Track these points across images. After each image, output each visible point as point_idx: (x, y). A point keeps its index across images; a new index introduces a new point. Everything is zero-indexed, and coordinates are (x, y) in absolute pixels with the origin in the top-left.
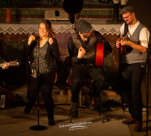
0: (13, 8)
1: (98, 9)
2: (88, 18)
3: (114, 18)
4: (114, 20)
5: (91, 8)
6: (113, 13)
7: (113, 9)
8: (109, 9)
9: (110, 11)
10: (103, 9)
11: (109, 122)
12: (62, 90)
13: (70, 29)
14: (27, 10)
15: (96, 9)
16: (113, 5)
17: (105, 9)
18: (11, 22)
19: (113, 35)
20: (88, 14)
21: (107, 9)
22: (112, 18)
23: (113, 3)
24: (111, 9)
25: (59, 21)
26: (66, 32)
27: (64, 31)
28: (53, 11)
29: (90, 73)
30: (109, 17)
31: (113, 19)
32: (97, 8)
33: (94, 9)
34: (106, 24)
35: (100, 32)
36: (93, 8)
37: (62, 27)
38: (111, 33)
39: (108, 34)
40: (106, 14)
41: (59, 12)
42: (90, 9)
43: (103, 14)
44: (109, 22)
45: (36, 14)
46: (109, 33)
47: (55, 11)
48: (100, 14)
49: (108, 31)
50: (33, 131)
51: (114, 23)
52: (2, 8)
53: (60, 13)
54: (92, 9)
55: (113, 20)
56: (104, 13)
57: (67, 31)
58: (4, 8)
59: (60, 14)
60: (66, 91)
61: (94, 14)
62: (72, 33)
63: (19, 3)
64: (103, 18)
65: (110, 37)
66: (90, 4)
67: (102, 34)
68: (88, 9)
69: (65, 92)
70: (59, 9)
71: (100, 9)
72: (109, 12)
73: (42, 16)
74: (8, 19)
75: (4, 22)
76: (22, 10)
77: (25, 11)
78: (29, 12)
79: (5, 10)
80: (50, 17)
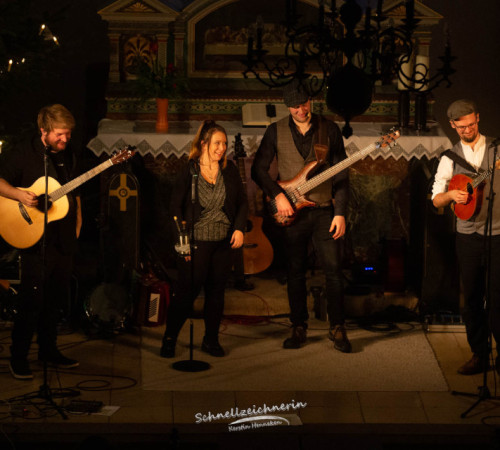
3: (399, 122)
4: (400, 125)
6: (395, 111)
7: (396, 102)
8: (386, 102)
9: (390, 106)
14: (204, 103)
16: (396, 92)
18: (170, 130)
19: (397, 159)
21: (382, 102)
22: (394, 121)
23: (396, 89)
24: (391, 102)
28: (261, 106)
30: (387, 119)
31: (396, 123)
38: (393, 155)
39: (385, 158)
40: (381, 112)
41: (274, 107)
45: (223, 112)
46: (389, 155)
47: (267, 106)
52: (148, 98)
53: (277, 109)
58: (152, 97)
59: (278, 112)
64: (374, 122)
70: (274, 101)
72: (388, 109)
73: (237, 117)
74: (161, 124)
75: (152, 129)
76: (191, 104)
77: (200, 106)
78: (207, 107)
79: (154, 103)
80: (254, 119)
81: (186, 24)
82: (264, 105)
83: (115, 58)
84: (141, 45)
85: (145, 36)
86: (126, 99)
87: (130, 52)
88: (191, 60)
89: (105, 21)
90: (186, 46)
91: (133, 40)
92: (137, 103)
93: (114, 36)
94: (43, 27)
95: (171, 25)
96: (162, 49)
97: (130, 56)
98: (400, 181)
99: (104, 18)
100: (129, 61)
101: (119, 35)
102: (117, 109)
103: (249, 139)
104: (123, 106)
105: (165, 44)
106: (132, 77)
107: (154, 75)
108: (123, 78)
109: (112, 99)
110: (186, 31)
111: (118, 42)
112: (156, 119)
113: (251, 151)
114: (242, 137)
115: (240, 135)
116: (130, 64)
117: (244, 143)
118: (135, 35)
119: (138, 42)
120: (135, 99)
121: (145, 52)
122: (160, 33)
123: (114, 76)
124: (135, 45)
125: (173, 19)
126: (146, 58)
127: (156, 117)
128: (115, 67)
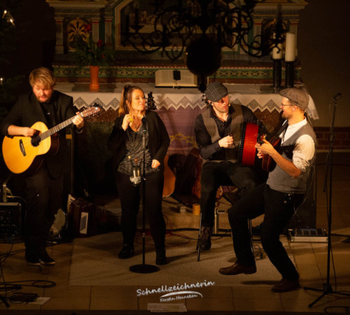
0: (102, 66)
1: (247, 68)
2: (229, 83)
3: (274, 83)
4: (274, 86)
5: (234, 67)
6: (271, 74)
7: (272, 68)
8: (264, 68)
9: (267, 71)
10: (256, 67)
11: (263, 260)
12: (184, 204)
13: (198, 101)
14: (126, 69)
15: (243, 68)
16: (272, 61)
17: (257, 68)
18: (100, 90)
19: (271, 111)
20: (229, 76)
21: (261, 68)
22: (270, 83)
23: (272, 58)
24: (268, 68)
25: (180, 87)
26: (191, 106)
27: (189, 104)
28: (169, 72)
29: (231, 177)
30: (265, 81)
31: (272, 84)
32: (245, 66)
33: (240, 68)
34: (259, 93)
35: (249, 107)
36: (238, 67)
37: (185, 97)
38: (268, 109)
39: (262, 111)
40: (260, 76)
41: (179, 72)
42: (232, 68)
43: (255, 77)
44: (265, 91)
45: (140, 76)
46: (265, 109)
47: (174, 72)
48: (250, 76)
49: (262, 106)
50: (134, 274)
51: (273, 93)
52: (84, 66)
53: (181, 74)
54: (236, 68)
55: (271, 86)
56: (256, 74)
57: (193, 105)
58: (87, 65)
59: (182, 76)
60: (191, 207)
61: (239, 76)
62: (202, 108)
63: (112, 57)
64: (255, 83)
65: (267, 116)
66: (233, 59)
67: (253, 111)
68: (229, 68)
69: (189, 208)
70: (179, 67)
71: (250, 68)
72: (266, 74)
73: (151, 80)
74: (93, 85)
75: (87, 89)
76: (117, 70)
77: (123, 71)
78: (129, 73)
79: (89, 70)
80: (164, 82)
81: (113, 10)
82: (172, 71)
83: (60, 36)
84: (80, 25)
85: (83, 19)
86: (67, 67)
87: (72, 31)
88: (117, 37)
89: (52, 7)
90: (113, 27)
91: (74, 22)
92: (76, 69)
93: (59, 19)
94: (5, 12)
95: (102, 10)
96: (96, 29)
97: (71, 34)
98: (273, 128)
99: (51, 5)
100: (71, 38)
101: (63, 18)
102: (61, 74)
103: (158, 97)
104: (66, 72)
105: (98, 25)
106: (72, 50)
107: (88, 49)
108: (66, 50)
109: (57, 66)
110: (113, 15)
111: (62, 24)
112: (89, 81)
113: (160, 105)
114: (153, 95)
115: (151, 93)
116: (72, 40)
117: (154, 99)
118: (75, 19)
119: (78, 23)
120: (75, 67)
121: (83, 31)
122: (94, 16)
123: (60, 49)
124: (76, 26)
125: (103, 6)
126: (83, 35)
127: (90, 80)
128: (60, 42)
